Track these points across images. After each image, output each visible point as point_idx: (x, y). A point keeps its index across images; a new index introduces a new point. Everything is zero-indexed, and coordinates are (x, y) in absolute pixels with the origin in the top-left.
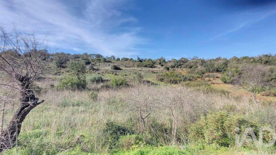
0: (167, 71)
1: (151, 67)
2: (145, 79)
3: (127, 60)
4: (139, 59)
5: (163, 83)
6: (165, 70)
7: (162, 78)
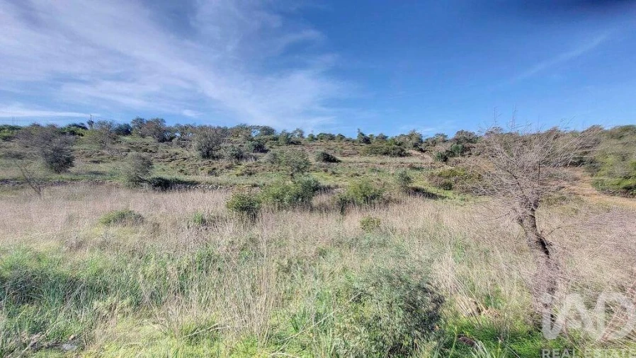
0: (444, 164)
1: (401, 156)
2: (415, 185)
3: (332, 138)
4: (363, 135)
5: (450, 193)
6: (439, 163)
7: (447, 181)
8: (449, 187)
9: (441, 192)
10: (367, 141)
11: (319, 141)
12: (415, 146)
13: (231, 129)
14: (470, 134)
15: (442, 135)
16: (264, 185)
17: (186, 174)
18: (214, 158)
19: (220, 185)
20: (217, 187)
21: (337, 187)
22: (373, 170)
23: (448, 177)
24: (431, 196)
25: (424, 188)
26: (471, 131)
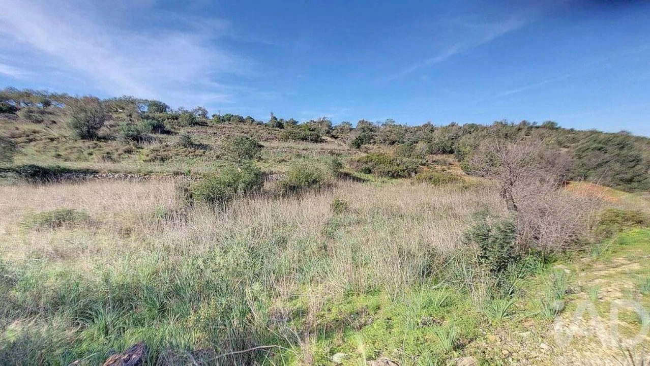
0: (358, 151)
5: (370, 177)
6: (354, 150)
7: (367, 166)
8: (369, 171)
9: (362, 176)
10: (280, 125)
11: (227, 122)
12: (328, 132)
13: (106, 101)
14: (370, 124)
15: (347, 123)
16: (189, 172)
17: (66, 160)
18: (99, 139)
19: (130, 173)
20: (126, 176)
21: (272, 173)
22: (299, 156)
23: (366, 163)
24: (359, 180)
25: (351, 172)
26: (370, 121)
